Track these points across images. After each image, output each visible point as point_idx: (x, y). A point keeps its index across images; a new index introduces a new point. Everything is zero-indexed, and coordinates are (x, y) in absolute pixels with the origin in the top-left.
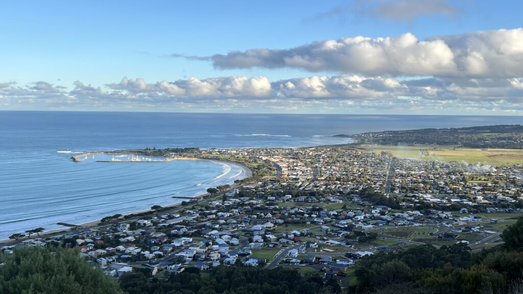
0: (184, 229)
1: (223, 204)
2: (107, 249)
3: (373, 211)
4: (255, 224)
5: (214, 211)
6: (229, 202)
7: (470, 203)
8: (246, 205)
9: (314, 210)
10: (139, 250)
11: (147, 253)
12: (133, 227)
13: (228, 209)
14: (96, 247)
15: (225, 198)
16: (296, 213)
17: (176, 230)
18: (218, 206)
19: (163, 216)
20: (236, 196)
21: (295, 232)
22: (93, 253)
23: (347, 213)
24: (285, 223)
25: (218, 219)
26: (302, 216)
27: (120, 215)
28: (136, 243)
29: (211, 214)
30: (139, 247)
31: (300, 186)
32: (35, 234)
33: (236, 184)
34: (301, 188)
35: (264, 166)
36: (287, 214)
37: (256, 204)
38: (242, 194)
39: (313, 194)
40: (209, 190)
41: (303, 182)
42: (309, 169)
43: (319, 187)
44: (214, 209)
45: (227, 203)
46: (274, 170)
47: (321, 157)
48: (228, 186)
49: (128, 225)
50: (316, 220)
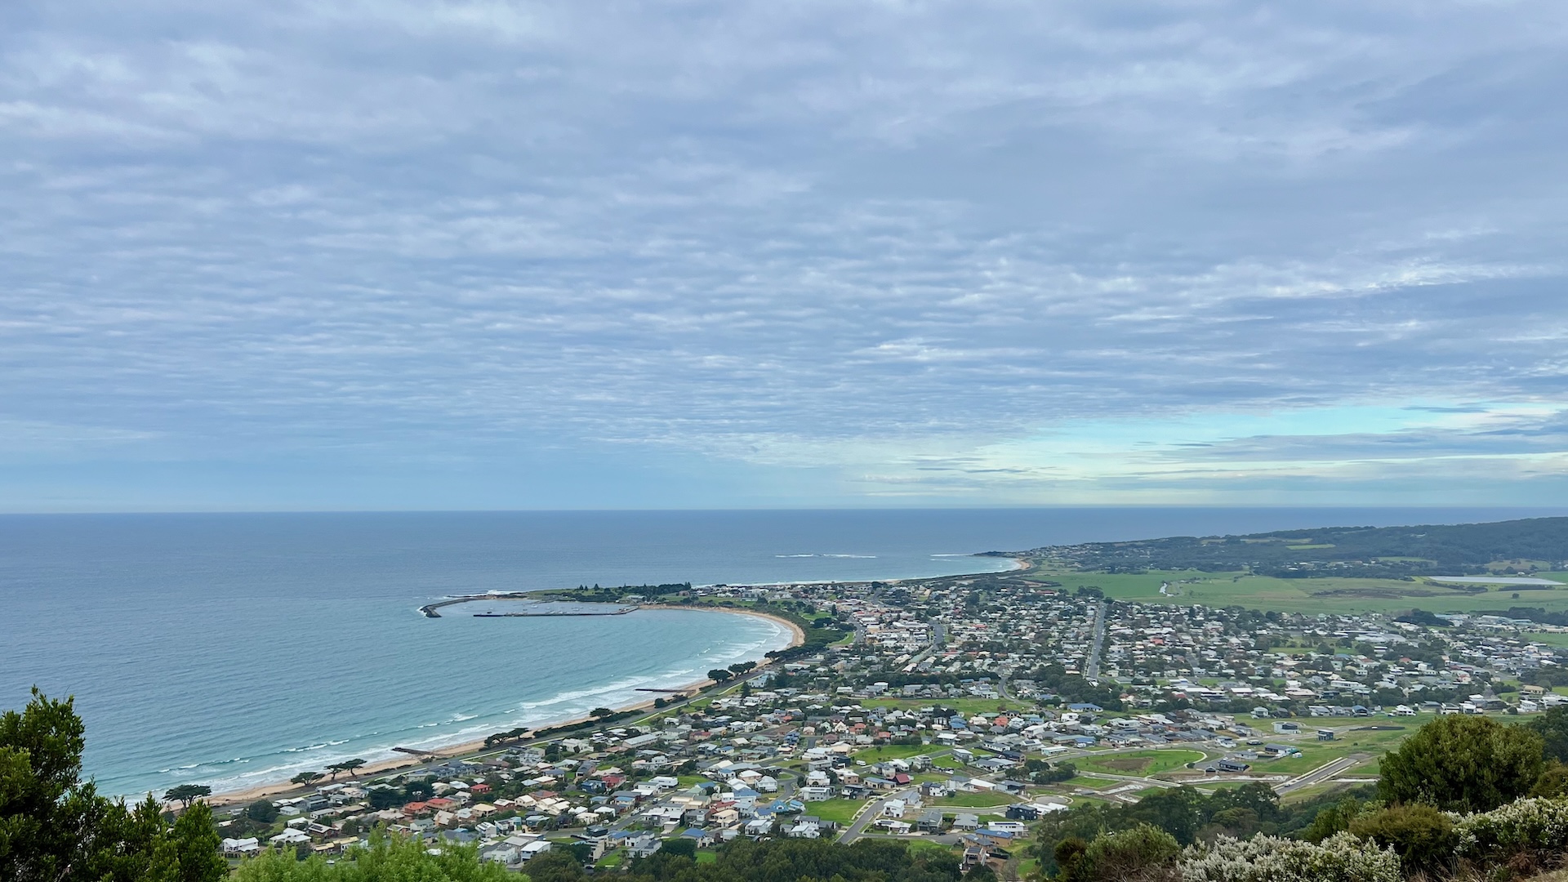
0: (661, 760)
1: (742, 703)
2: (497, 802)
3: (1065, 716)
4: (813, 745)
5: (724, 718)
6: (755, 699)
7: (1274, 697)
8: (791, 705)
9: (938, 713)
10: (564, 805)
11: (581, 812)
12: (553, 754)
13: (753, 713)
14: (474, 800)
15: (746, 691)
16: (900, 722)
17: (643, 762)
18: (731, 709)
19: (615, 731)
20: (770, 685)
21: (897, 761)
22: (465, 813)
23: (1009, 719)
24: (874, 743)
25: (733, 736)
26: (911, 729)
27: (524, 730)
28: (559, 788)
29: (719, 725)
30: (567, 797)
31: (906, 663)
32: (346, 773)
33: (769, 661)
34: (909, 668)
35: (828, 621)
36: (878, 724)
37: (812, 702)
38: (781, 681)
39: (934, 680)
40: (713, 674)
41: (913, 654)
42: (926, 625)
43: (947, 664)
44: (724, 713)
45: (750, 702)
46: (851, 628)
47: (952, 600)
48: (753, 664)
49: (542, 752)
50: (942, 736)
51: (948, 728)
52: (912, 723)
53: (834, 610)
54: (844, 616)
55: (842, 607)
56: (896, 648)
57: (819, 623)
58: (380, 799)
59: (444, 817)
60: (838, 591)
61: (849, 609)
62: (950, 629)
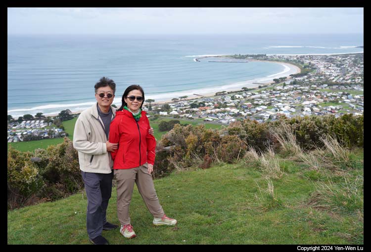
0: (262, 102)
1: (283, 88)
2: (221, 109)
4: (305, 100)
5: (278, 92)
8: (298, 89)
9: (344, 94)
10: (238, 111)
11: (243, 113)
12: (233, 98)
13: (287, 91)
14: (215, 108)
15: (285, 85)
16: (332, 96)
17: (257, 102)
18: (280, 90)
19: (249, 93)
20: (291, 84)
21: (331, 107)
22: (214, 111)
24: (324, 101)
25: (281, 97)
26: (335, 98)
27: (225, 92)
28: (236, 107)
29: (277, 94)
30: (238, 109)
31: (333, 79)
32: (184, 99)
33: (290, 77)
34: (334, 81)
35: (308, 66)
36: (325, 96)
37: (304, 89)
38: (294, 83)
39: (342, 84)
40: (274, 80)
41: (335, 77)
42: (339, 68)
43: (347, 80)
44: (278, 91)
45: (286, 88)
46: (315, 69)
47: (348, 61)
48: (286, 78)
49: (230, 97)
50: (345, 100)
51: (348, 98)
52: (336, 96)
53: (310, 63)
54: (313, 65)
55: (313, 62)
56: (329, 75)
57: (305, 67)
58: (193, 106)
59: (209, 111)
60: (311, 58)
61: (315, 63)
62: (348, 70)
